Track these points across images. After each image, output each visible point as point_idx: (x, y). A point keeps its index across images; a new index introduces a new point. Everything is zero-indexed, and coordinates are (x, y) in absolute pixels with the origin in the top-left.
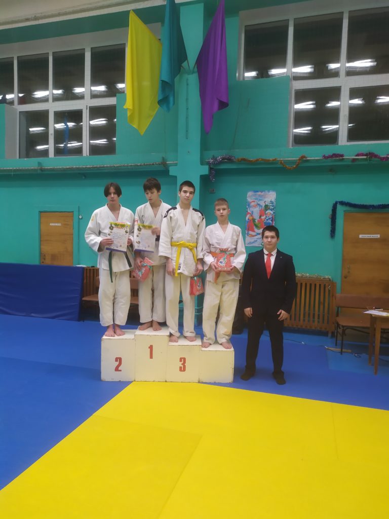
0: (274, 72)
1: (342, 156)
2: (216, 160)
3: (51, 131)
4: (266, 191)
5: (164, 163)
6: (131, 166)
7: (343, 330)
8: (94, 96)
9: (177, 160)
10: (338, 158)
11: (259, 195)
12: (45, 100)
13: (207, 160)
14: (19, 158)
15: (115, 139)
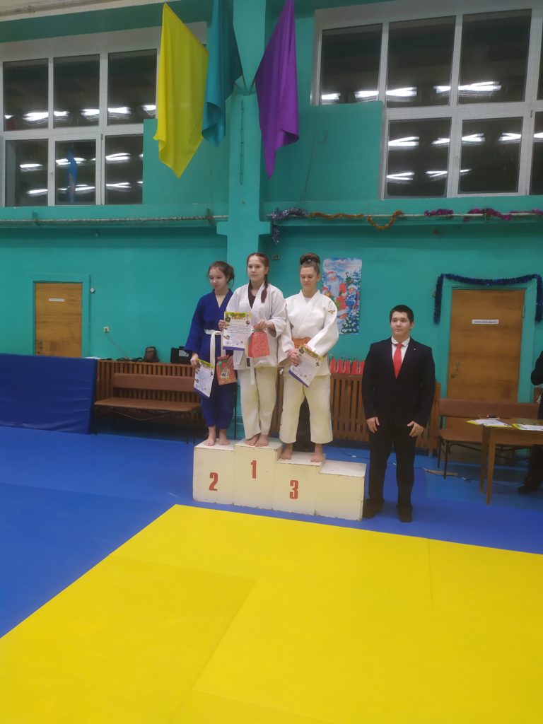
0: (363, 94)
1: (451, 212)
2: (281, 214)
3: (51, 170)
4: (349, 259)
5: (209, 218)
6: (164, 220)
7: (447, 446)
8: (113, 121)
9: (227, 214)
10: (445, 216)
11: (340, 264)
12: (42, 125)
13: (269, 215)
14: (6, 206)
15: (141, 182)
